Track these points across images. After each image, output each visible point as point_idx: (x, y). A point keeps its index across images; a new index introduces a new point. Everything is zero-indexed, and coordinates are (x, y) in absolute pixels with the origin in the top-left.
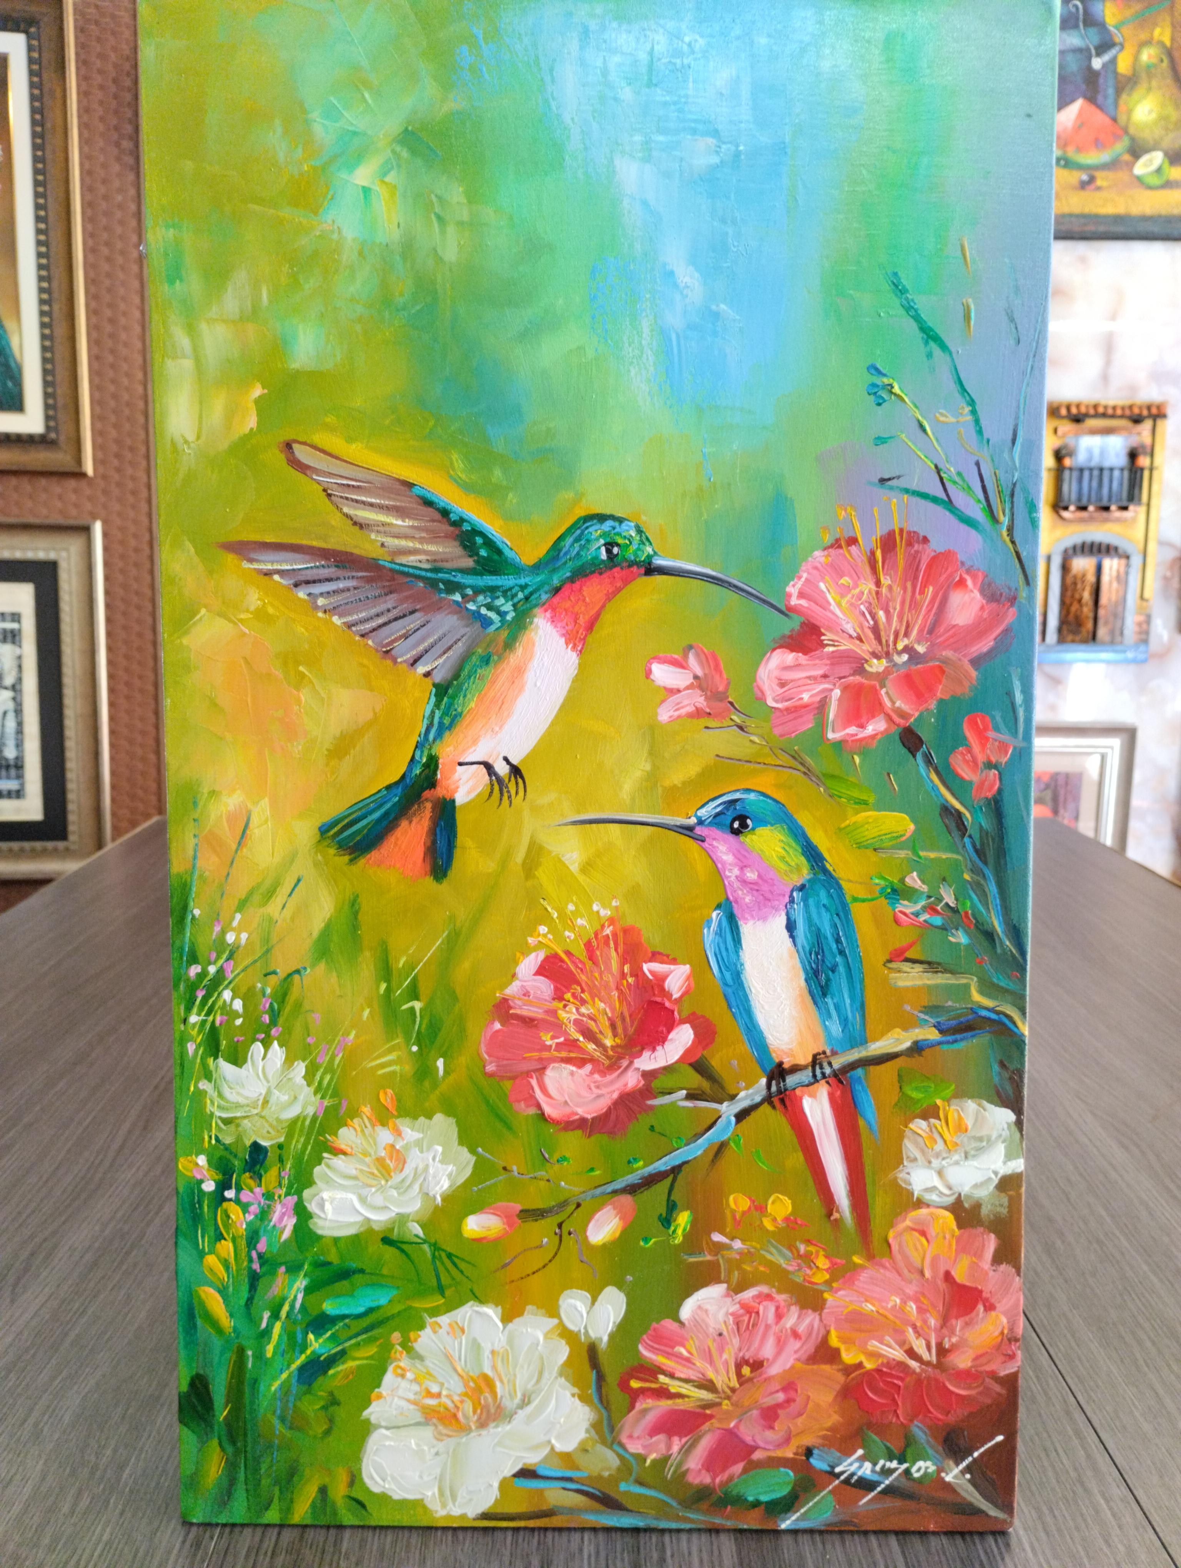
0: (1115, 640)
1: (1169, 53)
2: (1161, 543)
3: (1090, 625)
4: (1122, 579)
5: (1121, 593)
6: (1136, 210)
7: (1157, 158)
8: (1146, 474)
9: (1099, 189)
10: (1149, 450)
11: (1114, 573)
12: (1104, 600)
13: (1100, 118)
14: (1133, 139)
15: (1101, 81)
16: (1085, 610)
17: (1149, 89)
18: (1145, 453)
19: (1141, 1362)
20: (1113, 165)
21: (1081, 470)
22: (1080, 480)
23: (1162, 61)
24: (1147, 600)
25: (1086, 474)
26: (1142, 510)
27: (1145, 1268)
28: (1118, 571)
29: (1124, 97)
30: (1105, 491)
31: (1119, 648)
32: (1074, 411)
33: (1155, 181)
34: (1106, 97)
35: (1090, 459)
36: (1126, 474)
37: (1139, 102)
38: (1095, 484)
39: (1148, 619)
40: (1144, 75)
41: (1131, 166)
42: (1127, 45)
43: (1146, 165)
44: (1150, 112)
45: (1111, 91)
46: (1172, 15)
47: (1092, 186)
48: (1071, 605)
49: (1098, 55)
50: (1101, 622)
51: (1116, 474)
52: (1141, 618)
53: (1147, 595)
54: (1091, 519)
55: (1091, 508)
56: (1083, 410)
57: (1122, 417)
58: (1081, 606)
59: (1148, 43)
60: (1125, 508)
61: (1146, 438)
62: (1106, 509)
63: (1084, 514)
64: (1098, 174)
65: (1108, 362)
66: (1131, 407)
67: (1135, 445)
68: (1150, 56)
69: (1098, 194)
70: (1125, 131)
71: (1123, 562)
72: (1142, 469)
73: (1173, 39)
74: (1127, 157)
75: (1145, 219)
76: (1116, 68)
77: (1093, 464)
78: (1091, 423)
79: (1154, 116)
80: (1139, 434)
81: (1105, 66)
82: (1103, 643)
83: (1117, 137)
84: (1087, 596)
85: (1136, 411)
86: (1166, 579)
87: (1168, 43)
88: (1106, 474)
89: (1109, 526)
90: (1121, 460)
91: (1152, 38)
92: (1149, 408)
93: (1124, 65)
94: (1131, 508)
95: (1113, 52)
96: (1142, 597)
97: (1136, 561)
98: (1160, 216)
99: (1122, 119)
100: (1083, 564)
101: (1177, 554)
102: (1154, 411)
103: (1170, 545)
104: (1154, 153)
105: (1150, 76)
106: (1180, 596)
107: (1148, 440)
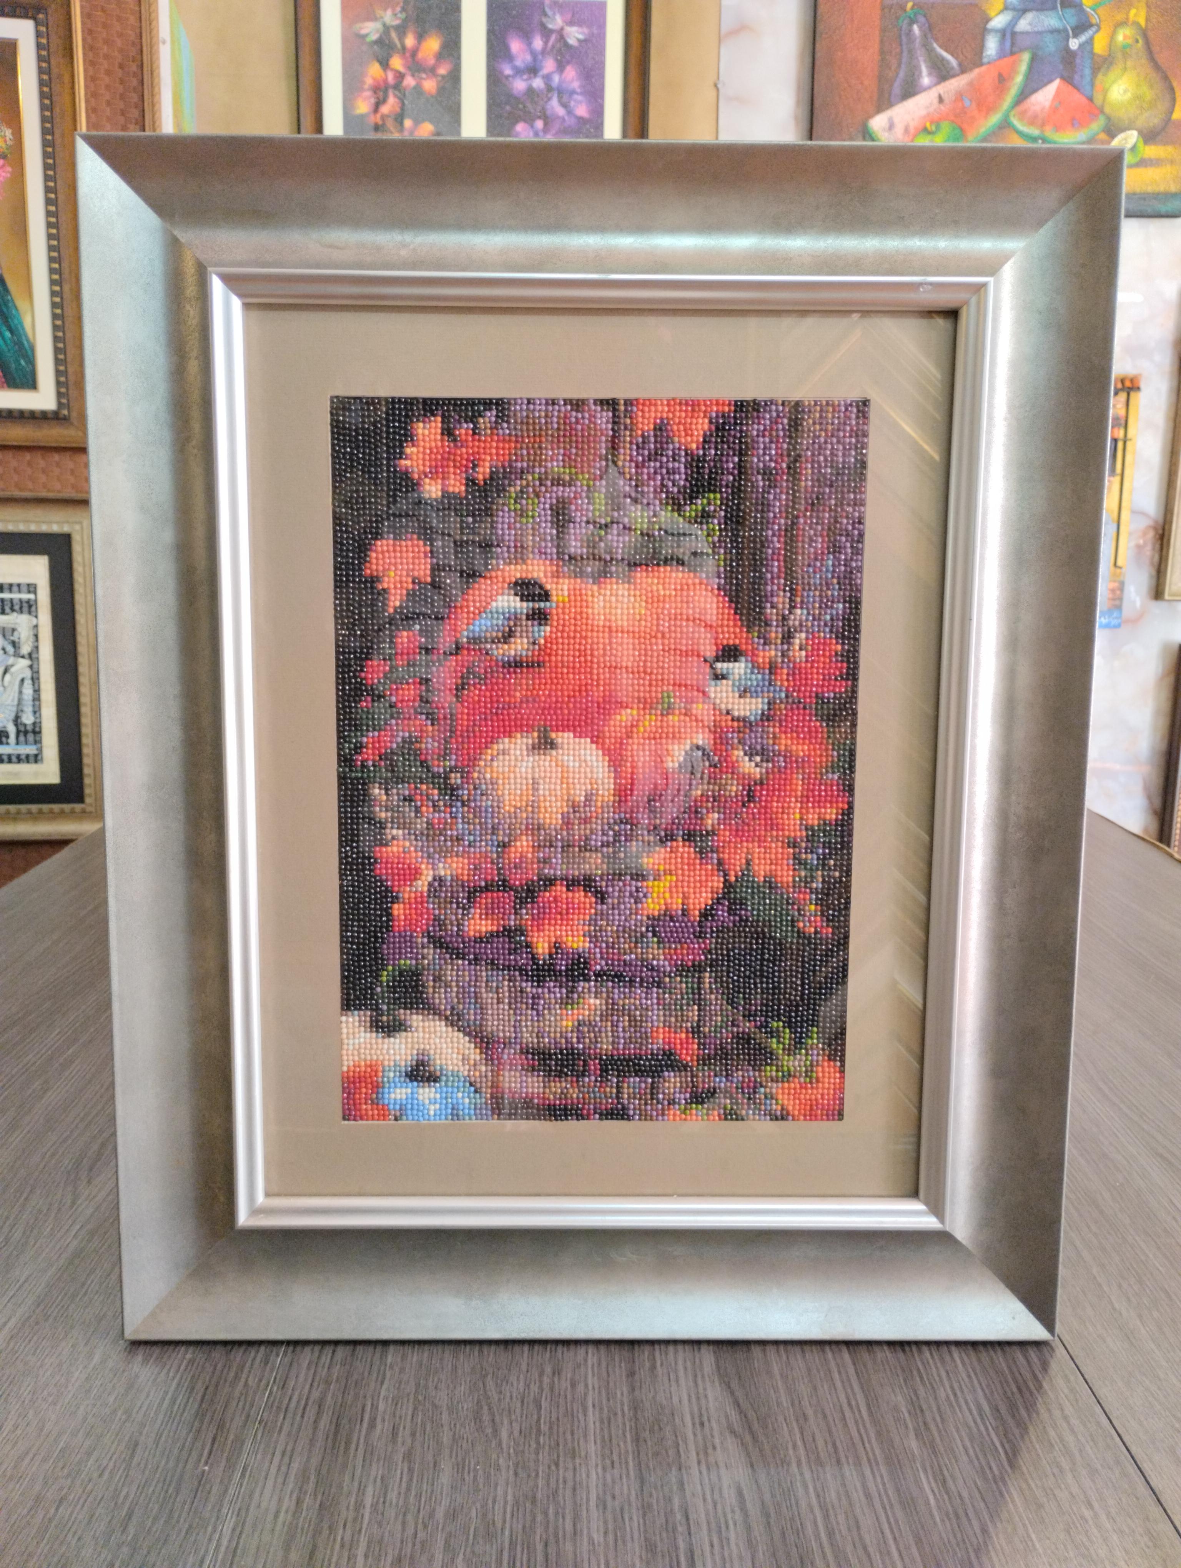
1: (1144, 33)
2: (1133, 512)
7: (1134, 135)
8: (1120, 445)
10: (1123, 422)
13: (1077, 98)
14: (1109, 118)
15: (1078, 61)
17: (1125, 69)
18: (1119, 426)
20: (1089, 143)
24: (1120, 568)
26: (1117, 480)
29: (1100, 76)
34: (1082, 76)
37: (1114, 82)
39: (1121, 586)
40: (1119, 55)
41: (1106, 144)
42: (1103, 26)
43: (1120, 144)
44: (1125, 91)
45: (1087, 72)
49: (1075, 36)
52: (1114, 585)
53: (1119, 563)
59: (1123, 23)
61: (1120, 410)
68: (1125, 37)
70: (1101, 111)
73: (1147, 20)
74: (1103, 136)
76: (1092, 48)
79: (1129, 95)
83: (1093, 117)
86: (1139, 546)
87: (1143, 23)
91: (1127, 19)
92: (1122, 381)
93: (1100, 46)
96: (1115, 565)
97: (1110, 530)
99: (1098, 99)
101: (1150, 522)
102: (1128, 384)
103: (1143, 514)
104: (1129, 133)
105: (1126, 56)
106: (1152, 564)
107: (1122, 412)
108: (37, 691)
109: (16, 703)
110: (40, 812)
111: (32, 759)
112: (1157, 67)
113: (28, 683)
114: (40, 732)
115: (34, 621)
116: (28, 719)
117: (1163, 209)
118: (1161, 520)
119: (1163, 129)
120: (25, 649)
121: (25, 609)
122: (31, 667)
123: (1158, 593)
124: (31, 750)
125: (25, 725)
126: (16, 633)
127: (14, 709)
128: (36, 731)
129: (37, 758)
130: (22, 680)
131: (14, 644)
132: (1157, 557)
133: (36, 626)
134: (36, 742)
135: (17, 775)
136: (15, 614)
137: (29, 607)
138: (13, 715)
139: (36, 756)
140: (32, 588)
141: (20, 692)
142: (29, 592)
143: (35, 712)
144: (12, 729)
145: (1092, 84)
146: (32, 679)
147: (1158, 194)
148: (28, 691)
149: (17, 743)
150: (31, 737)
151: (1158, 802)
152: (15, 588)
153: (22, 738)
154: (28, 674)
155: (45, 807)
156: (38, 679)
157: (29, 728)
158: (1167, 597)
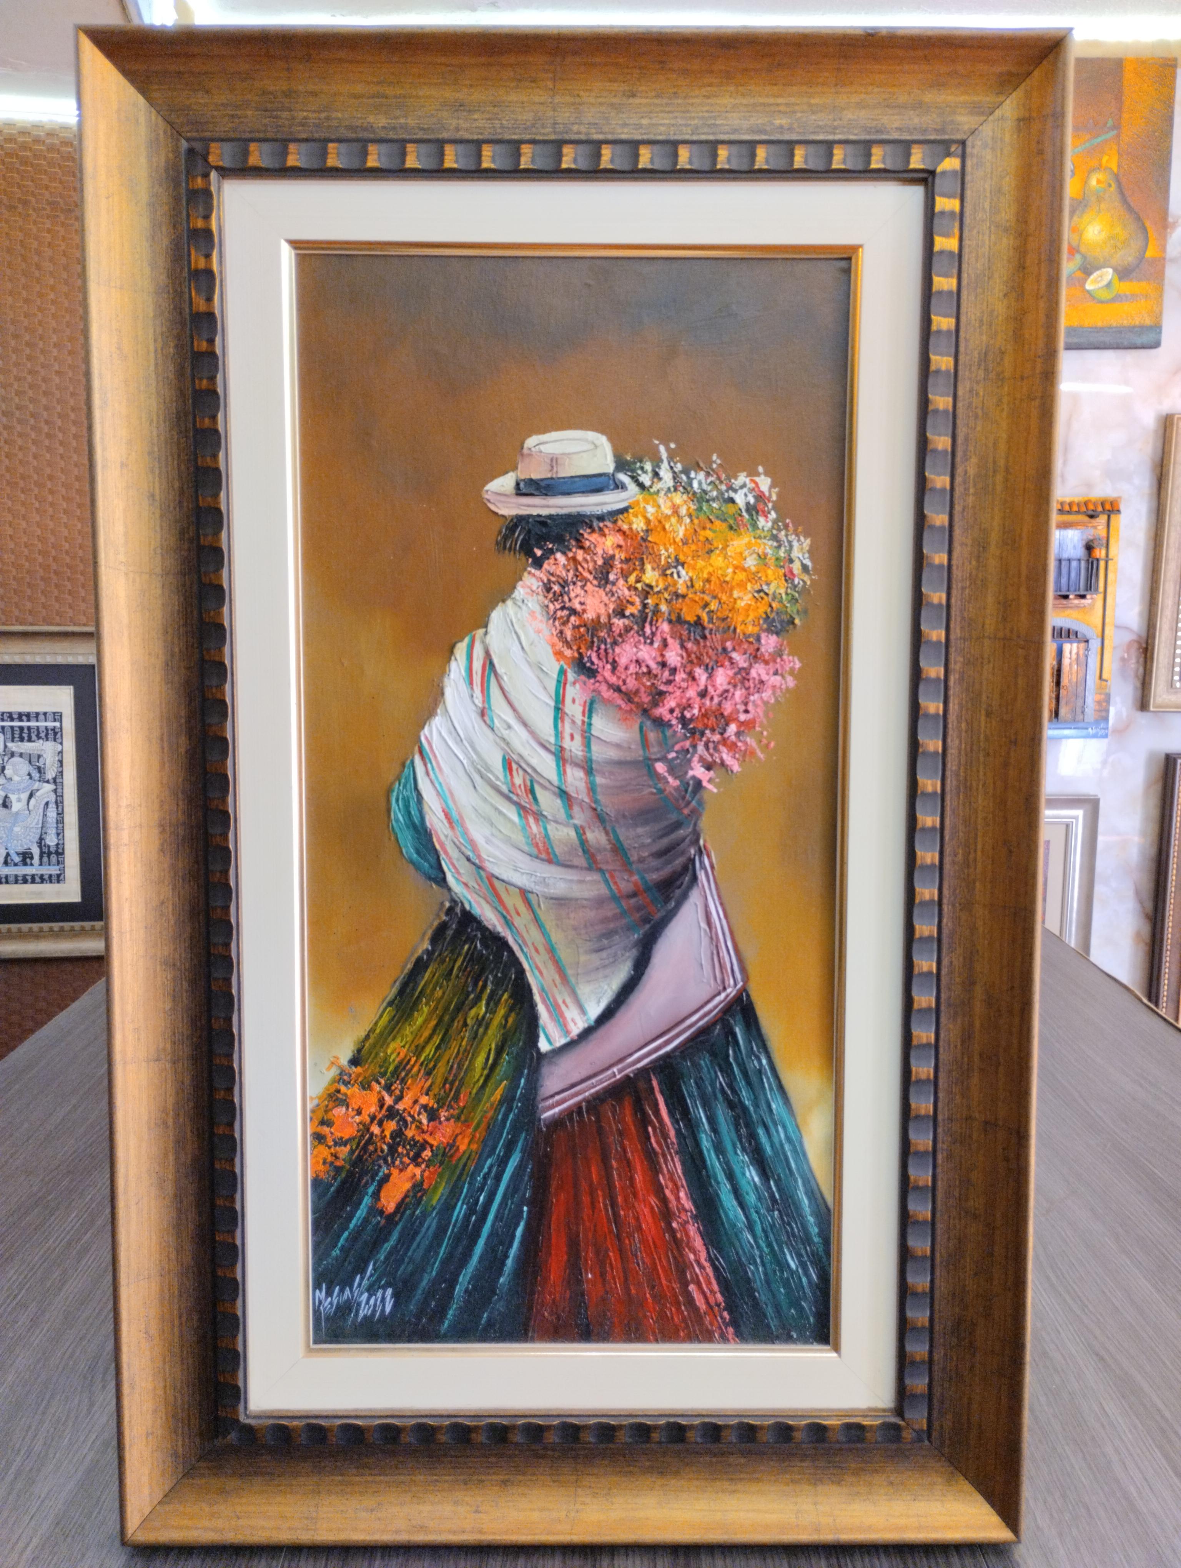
0: (1077, 718)
1: (1117, 178)
2: (1117, 627)
3: (1053, 705)
4: (1082, 662)
5: (1081, 675)
6: (1088, 322)
7: (1108, 273)
8: (1102, 564)
10: (1104, 541)
11: (1074, 656)
12: (1064, 681)
14: (1084, 257)
18: (1101, 545)
23: (1110, 186)
24: (1106, 680)
26: (1099, 598)
28: (1078, 654)
30: (1064, 580)
31: (1081, 725)
33: (1105, 295)
36: (1083, 564)
39: (1107, 699)
40: (1093, 199)
41: (1083, 281)
42: (1076, 172)
43: (1096, 281)
46: (1119, 144)
50: (1063, 701)
51: (1074, 564)
52: (1101, 697)
53: (1105, 676)
57: (1078, 512)
60: (1083, 597)
61: (1101, 531)
62: (1066, 597)
65: (1065, 462)
66: (1086, 503)
67: (1091, 537)
68: (1099, 182)
71: (1082, 645)
72: (1098, 560)
73: (1119, 166)
74: (1079, 274)
75: (1097, 329)
79: (1103, 235)
80: (1095, 527)
82: (1066, 722)
83: (1069, 256)
85: (1091, 507)
86: (1123, 659)
87: (1115, 170)
88: (1065, 564)
89: (1069, 612)
90: (1080, 552)
91: (1100, 165)
92: (1103, 504)
93: (1074, 189)
94: (1088, 597)
96: (1101, 677)
97: (1095, 644)
98: (1110, 327)
101: (1134, 637)
102: (1108, 507)
103: (1127, 628)
104: (1104, 270)
105: (1100, 199)
106: (1136, 676)
107: (1103, 533)
108: (60, 813)
110: (62, 929)
111: (54, 878)
112: (1130, 209)
113: (52, 806)
114: (63, 853)
115: (59, 747)
116: (51, 840)
117: (1139, 341)
118: (1144, 634)
119: (1138, 266)
120: (50, 774)
121: (51, 736)
122: (55, 791)
123: (1143, 704)
124: (54, 870)
125: (49, 847)
127: (39, 831)
128: (59, 852)
129: (59, 878)
130: (47, 804)
131: (39, 770)
132: (1141, 670)
133: (61, 752)
134: (58, 863)
135: (39, 894)
136: (41, 741)
137: (55, 734)
138: (38, 837)
139: (59, 876)
140: (57, 716)
141: (45, 815)
142: (55, 720)
143: (58, 834)
144: (36, 851)
146: (56, 802)
147: (1134, 327)
148: (52, 814)
149: (41, 864)
150: (54, 858)
151: (1149, 906)
152: (41, 717)
153: (45, 859)
154: (52, 798)
155: (67, 925)
156: (62, 802)
157: (53, 849)
158: (1152, 709)
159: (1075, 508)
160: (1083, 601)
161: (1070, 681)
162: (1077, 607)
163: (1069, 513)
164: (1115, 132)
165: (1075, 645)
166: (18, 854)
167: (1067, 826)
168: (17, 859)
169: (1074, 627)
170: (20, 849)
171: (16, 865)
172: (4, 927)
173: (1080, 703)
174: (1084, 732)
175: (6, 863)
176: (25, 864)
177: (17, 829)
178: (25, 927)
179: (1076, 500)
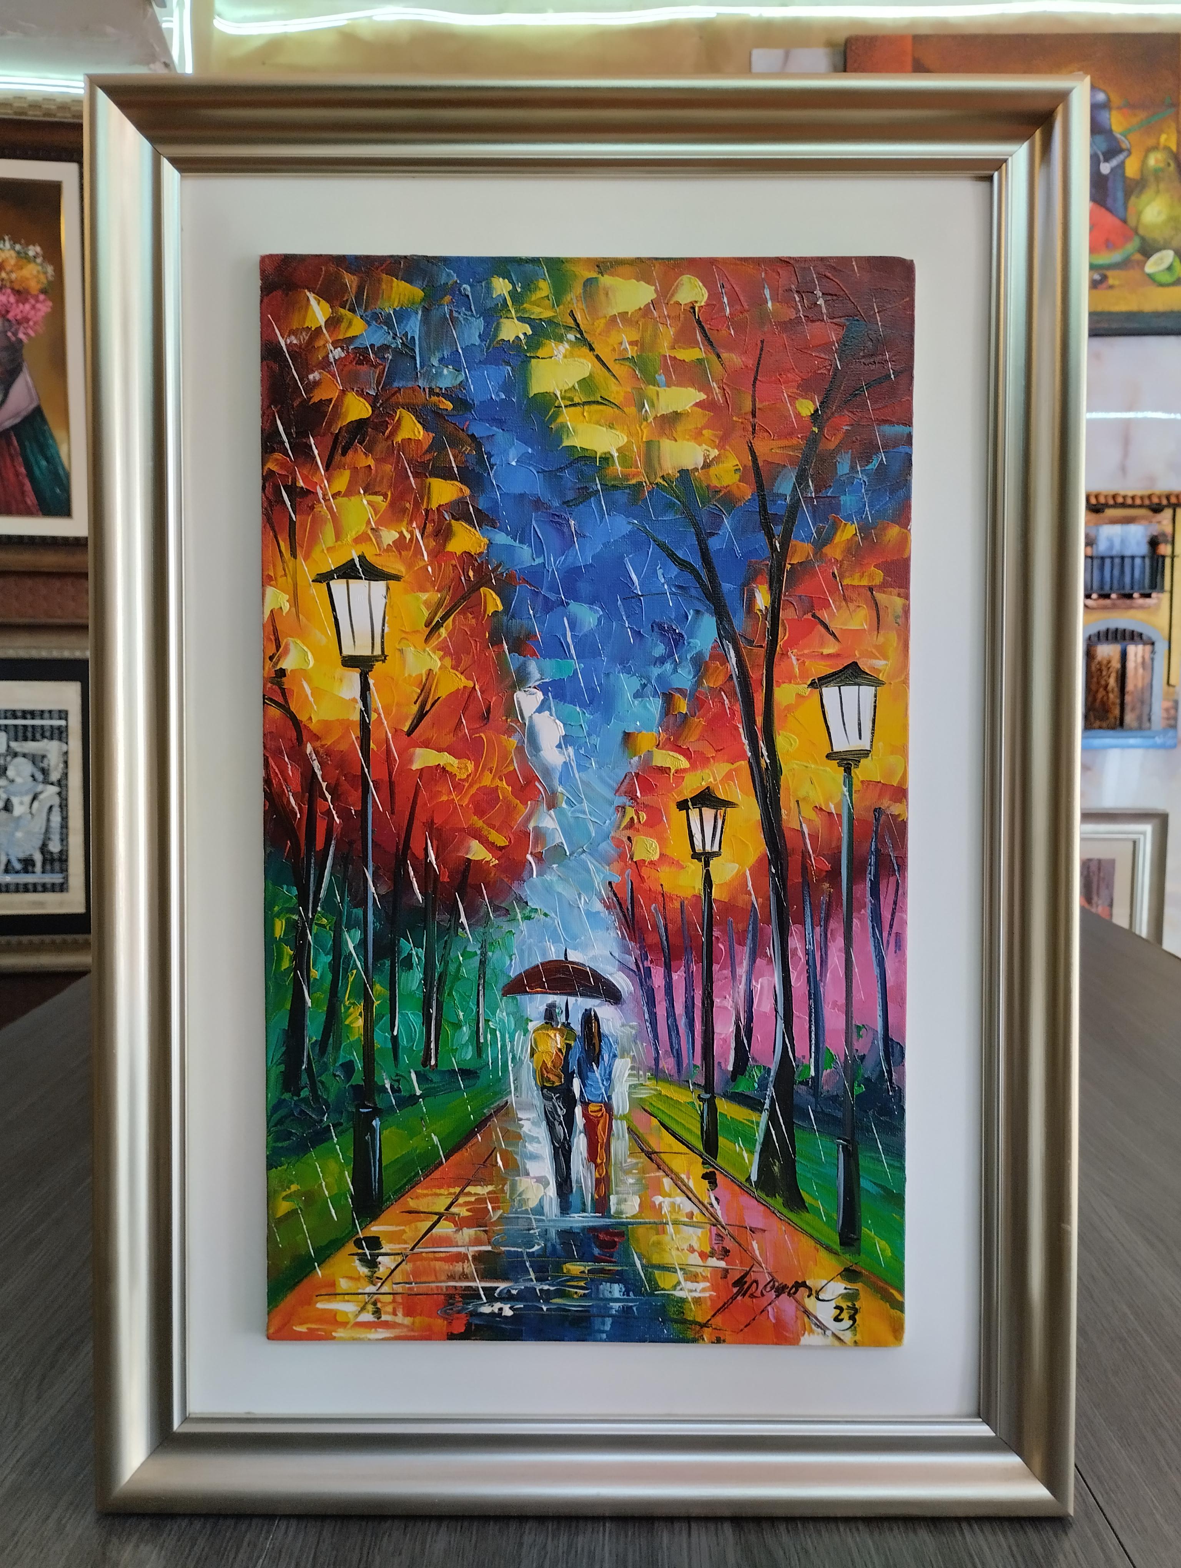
0: (1143, 725)
1: (1175, 157)
3: (1117, 712)
4: (1148, 665)
5: (1147, 680)
6: (1148, 307)
7: (1168, 256)
8: (1168, 561)
9: (1111, 287)
10: (1170, 539)
11: (1140, 660)
12: (1130, 686)
13: (1110, 220)
14: (1143, 239)
15: (1110, 184)
16: (1111, 696)
17: (1158, 192)
18: (1166, 542)
19: (1163, 1462)
20: (1124, 264)
21: (1102, 558)
22: (1102, 568)
24: (1174, 686)
25: (1108, 562)
26: (1166, 596)
27: (1168, 1366)
28: (1143, 658)
29: (1133, 199)
30: (1127, 579)
31: (1147, 733)
32: (1093, 501)
33: (1167, 278)
34: (1115, 200)
35: (1111, 547)
36: (1147, 561)
37: (1148, 204)
38: (1116, 572)
39: (1176, 706)
40: (1152, 179)
41: (1142, 265)
42: (1133, 151)
43: (1156, 264)
44: (1159, 213)
45: (1120, 195)
46: (1177, 123)
47: (1104, 285)
48: (1097, 691)
49: (1107, 160)
50: (1128, 709)
51: (1138, 561)
52: (1168, 704)
53: (1172, 682)
54: (1114, 607)
55: (1114, 596)
56: (1102, 500)
57: (1141, 506)
58: (1107, 692)
59: (1155, 148)
60: (1148, 596)
61: (1166, 526)
62: (1130, 596)
63: (1107, 602)
64: (1109, 273)
65: (1126, 454)
66: (1150, 497)
67: (1155, 534)
68: (1157, 160)
69: (1110, 293)
70: (1136, 231)
71: (1148, 648)
72: (1164, 557)
73: (1178, 145)
74: (1138, 257)
75: (1158, 315)
76: (1124, 173)
77: (1114, 553)
78: (1110, 512)
79: (1163, 217)
80: (1159, 522)
81: (1112, 170)
82: (1131, 729)
83: (1127, 238)
84: (1112, 682)
85: (1155, 500)
87: (1174, 148)
88: (1127, 562)
89: (1132, 613)
90: (1143, 549)
91: (1158, 144)
92: (1168, 497)
93: (1132, 169)
94: (1154, 595)
95: (1121, 157)
96: (1168, 683)
97: (1161, 647)
98: (1172, 312)
99: (1132, 221)
100: (1107, 651)
102: (1173, 501)
104: (1165, 252)
105: (1158, 179)
107: (1168, 529)
108: (65, 819)
109: (43, 830)
110: (64, 942)
111: (57, 887)
113: (56, 811)
114: (66, 860)
115: (64, 748)
116: (55, 847)
120: (55, 776)
121: (56, 735)
122: (59, 794)
124: (57, 878)
125: (52, 853)
126: (46, 761)
127: (42, 837)
128: (63, 859)
129: (62, 887)
130: (51, 807)
133: (66, 753)
134: (62, 871)
135: (41, 904)
136: (46, 740)
137: (60, 734)
138: (40, 843)
139: (62, 884)
140: (63, 714)
141: (48, 820)
142: (60, 718)
143: (62, 840)
144: (38, 858)
145: (1126, 207)
146: (61, 806)
148: (56, 818)
149: (43, 872)
150: (57, 865)
152: (46, 715)
153: (48, 867)
154: (56, 801)
155: (69, 938)
156: (66, 806)
159: (1138, 502)
160: (1148, 601)
161: (1136, 686)
162: (1141, 607)
163: (1132, 506)
164: (1173, 110)
165: (1140, 647)
166: (19, 860)
167: (1135, 843)
168: (18, 866)
169: (1138, 629)
170: (21, 856)
171: (17, 872)
172: (3, 939)
173: (1146, 710)
174: (1150, 742)
175: (7, 871)
176: (26, 871)
177: (19, 834)
178: (25, 939)
179: (1139, 493)
